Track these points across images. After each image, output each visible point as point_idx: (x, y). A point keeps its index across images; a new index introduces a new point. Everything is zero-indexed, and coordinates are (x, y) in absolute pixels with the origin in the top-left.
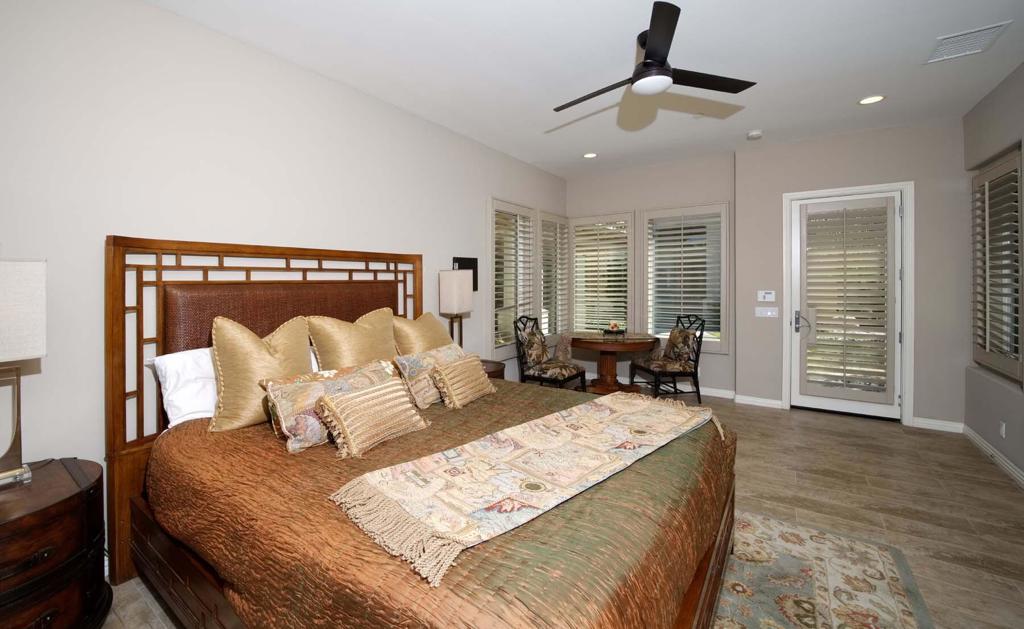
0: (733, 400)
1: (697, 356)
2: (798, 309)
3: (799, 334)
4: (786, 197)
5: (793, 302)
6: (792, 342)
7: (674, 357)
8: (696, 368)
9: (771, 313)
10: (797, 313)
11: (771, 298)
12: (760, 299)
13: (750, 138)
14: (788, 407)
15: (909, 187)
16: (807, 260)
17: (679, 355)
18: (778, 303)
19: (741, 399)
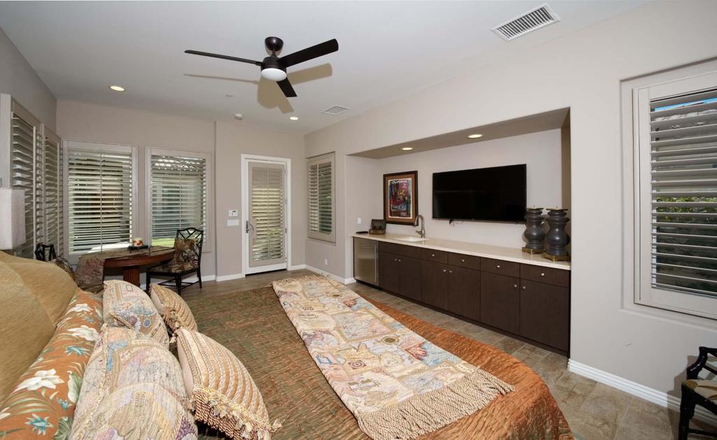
0: (215, 281)
1: (199, 257)
2: (248, 220)
3: (248, 234)
4: (243, 156)
5: (245, 217)
6: (245, 237)
7: (183, 260)
8: (199, 264)
9: (235, 223)
10: (247, 222)
11: (236, 214)
12: (230, 215)
13: (237, 118)
14: (244, 276)
15: (289, 162)
16: (251, 193)
17: (188, 257)
18: (239, 217)
19: (220, 279)
